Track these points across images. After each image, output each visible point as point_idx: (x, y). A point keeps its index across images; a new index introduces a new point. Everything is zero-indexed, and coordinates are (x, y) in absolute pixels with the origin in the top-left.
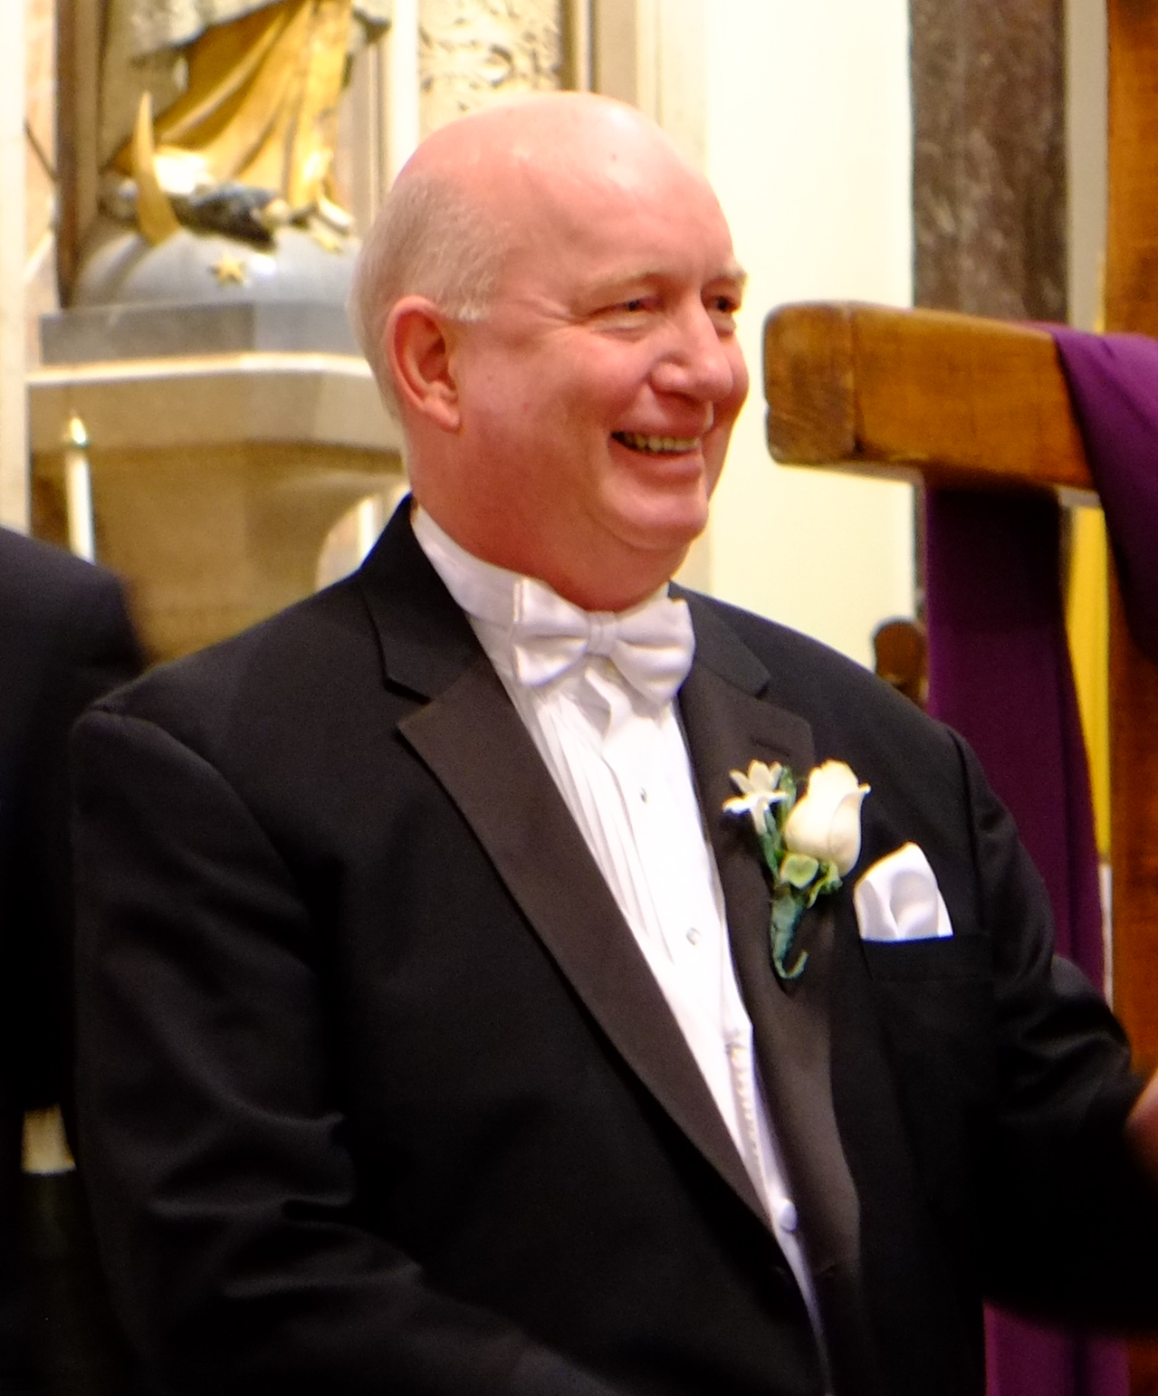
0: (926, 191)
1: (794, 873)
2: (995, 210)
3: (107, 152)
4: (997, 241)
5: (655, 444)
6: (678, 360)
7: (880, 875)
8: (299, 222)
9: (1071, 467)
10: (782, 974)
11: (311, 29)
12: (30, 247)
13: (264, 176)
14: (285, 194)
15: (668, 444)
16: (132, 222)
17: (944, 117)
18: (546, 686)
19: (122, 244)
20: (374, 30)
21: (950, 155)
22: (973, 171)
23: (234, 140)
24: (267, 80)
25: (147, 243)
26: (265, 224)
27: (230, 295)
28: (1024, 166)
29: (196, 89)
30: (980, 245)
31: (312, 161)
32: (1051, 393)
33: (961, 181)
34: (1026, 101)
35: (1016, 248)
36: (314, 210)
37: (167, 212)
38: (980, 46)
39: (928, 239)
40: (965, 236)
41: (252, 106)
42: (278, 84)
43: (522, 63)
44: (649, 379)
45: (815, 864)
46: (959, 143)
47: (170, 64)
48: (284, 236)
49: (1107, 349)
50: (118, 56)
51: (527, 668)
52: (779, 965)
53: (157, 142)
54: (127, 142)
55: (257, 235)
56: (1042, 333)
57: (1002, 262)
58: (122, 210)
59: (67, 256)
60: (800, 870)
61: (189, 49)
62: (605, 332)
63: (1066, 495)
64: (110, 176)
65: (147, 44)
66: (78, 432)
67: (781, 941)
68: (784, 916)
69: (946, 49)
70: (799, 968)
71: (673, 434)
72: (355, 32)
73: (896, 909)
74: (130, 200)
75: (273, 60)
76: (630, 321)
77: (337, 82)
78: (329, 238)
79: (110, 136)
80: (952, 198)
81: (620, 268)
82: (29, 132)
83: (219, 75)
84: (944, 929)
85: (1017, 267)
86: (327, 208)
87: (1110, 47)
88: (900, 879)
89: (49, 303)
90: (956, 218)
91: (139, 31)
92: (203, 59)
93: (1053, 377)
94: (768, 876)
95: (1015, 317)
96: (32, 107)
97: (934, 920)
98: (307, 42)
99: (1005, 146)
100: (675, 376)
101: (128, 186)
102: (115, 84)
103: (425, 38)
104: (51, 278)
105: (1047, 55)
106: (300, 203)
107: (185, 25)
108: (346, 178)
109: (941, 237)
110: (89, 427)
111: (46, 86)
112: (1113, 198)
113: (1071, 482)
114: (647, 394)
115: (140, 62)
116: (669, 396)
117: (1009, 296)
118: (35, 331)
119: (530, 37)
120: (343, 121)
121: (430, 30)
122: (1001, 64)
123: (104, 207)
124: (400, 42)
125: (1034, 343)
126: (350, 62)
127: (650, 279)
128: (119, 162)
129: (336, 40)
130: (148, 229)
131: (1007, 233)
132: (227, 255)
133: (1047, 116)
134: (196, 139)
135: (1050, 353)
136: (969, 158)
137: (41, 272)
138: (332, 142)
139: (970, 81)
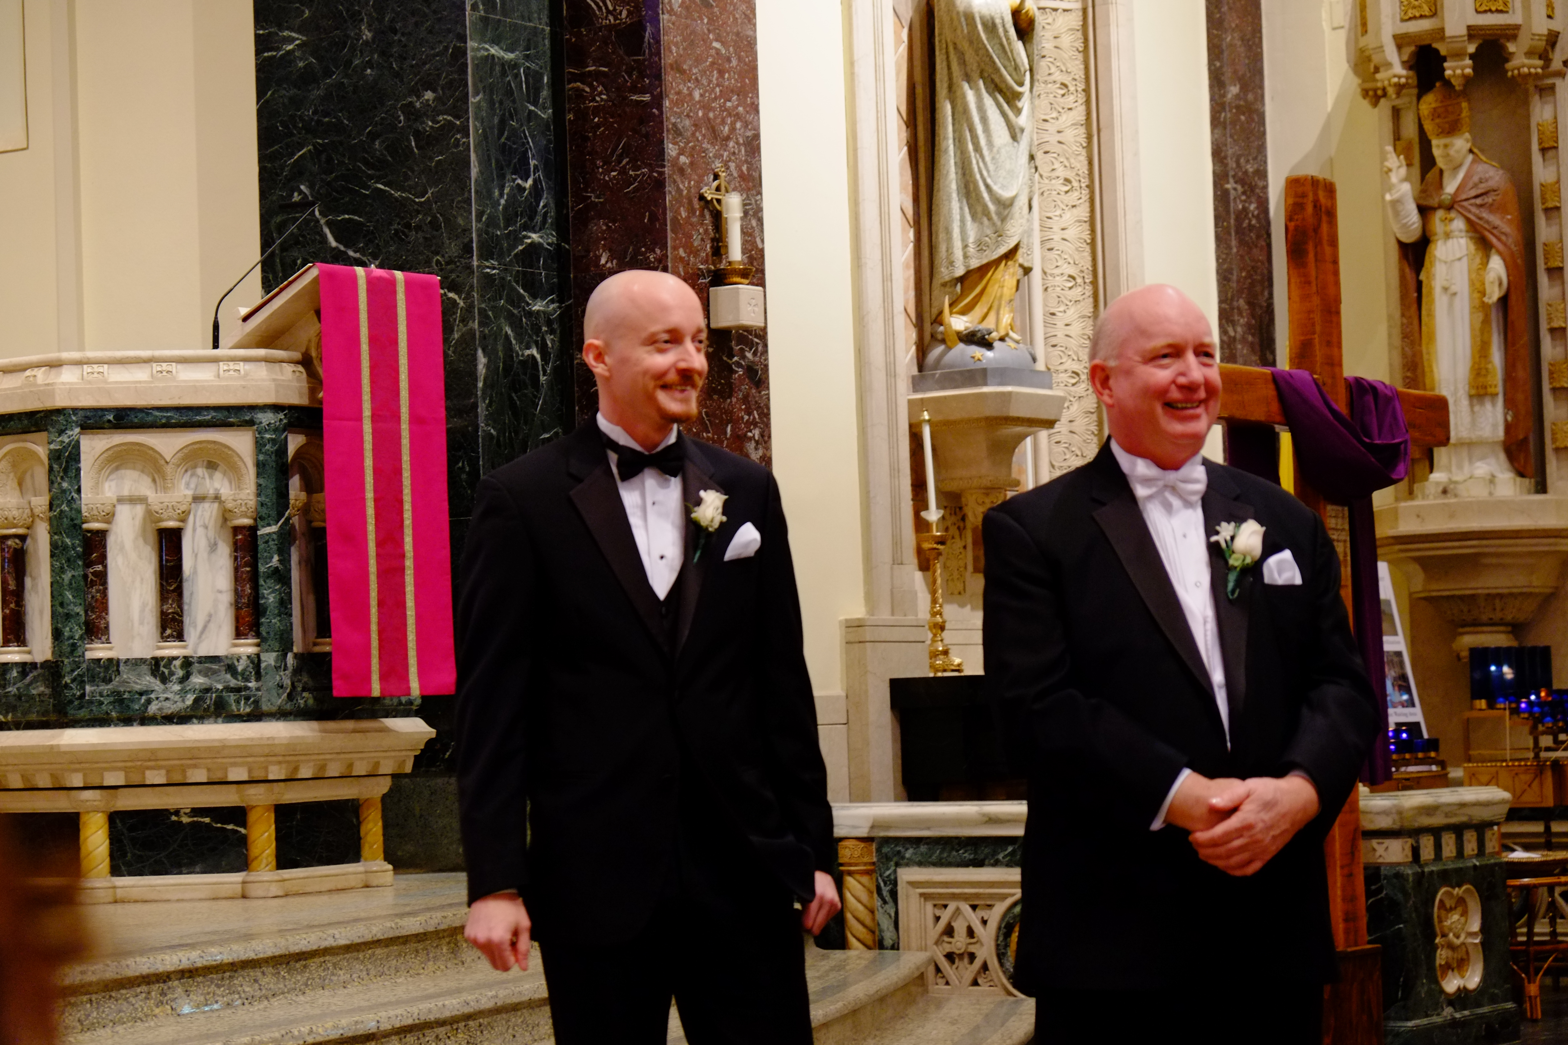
0: (1224, 321)
1: (1235, 561)
2: (1249, 327)
3: (934, 317)
4: (1250, 338)
5: (1180, 405)
6: (1183, 374)
7: (1273, 560)
8: (1002, 339)
9: (1278, 418)
10: (1231, 597)
11: (1005, 271)
12: (907, 352)
13: (990, 323)
14: (997, 330)
15: (1184, 405)
16: (943, 341)
17: (1229, 295)
18: (1150, 497)
19: (940, 349)
20: (1027, 271)
21: (1232, 309)
22: (1240, 314)
23: (979, 311)
24: (989, 289)
25: (949, 348)
26: (991, 341)
27: (978, 366)
28: (1259, 312)
29: (963, 295)
30: (1244, 340)
31: (1006, 318)
32: (1270, 391)
33: (1236, 318)
34: (1258, 288)
35: (1257, 340)
36: (1007, 335)
37: (956, 338)
38: (1242, 270)
39: (1225, 338)
40: (1238, 337)
41: (984, 299)
42: (993, 290)
43: (1079, 280)
44: (1174, 382)
45: (1242, 557)
46: (1235, 304)
47: (956, 285)
48: (997, 344)
49: (1290, 374)
50: (937, 283)
51: (1141, 491)
52: (1229, 594)
53: (951, 313)
54: (941, 313)
55: (988, 345)
56: (1267, 371)
57: (1252, 345)
58: (939, 337)
59: (921, 354)
60: (1237, 560)
61: (961, 279)
62: (1155, 367)
63: (1277, 428)
64: (934, 325)
65: (947, 278)
66: (926, 416)
67: (1231, 585)
68: (1232, 578)
69: (1230, 271)
70: (1236, 595)
71: (1186, 401)
72: (1020, 271)
73: (1280, 574)
74: (942, 333)
75: (991, 283)
76: (1166, 361)
77: (1014, 289)
78: (1013, 345)
79: (935, 311)
80: (1233, 323)
81: (1159, 343)
82: (906, 310)
83: (973, 288)
84: (1298, 581)
85: (1257, 348)
86: (1012, 334)
87: (1288, 269)
88: (1280, 563)
89: (915, 371)
90: (1235, 332)
91: (944, 273)
92: (967, 283)
93: (1271, 386)
94: (1227, 562)
95: (1258, 365)
96: (907, 301)
97: (1293, 577)
98: (1003, 276)
99: (1251, 304)
100: (1182, 380)
101: (941, 328)
102: (935, 293)
103: (1045, 273)
104: (915, 361)
105: (1266, 272)
106: (1002, 333)
107: (960, 271)
108: (1018, 323)
109: (1230, 337)
110: (929, 414)
111: (912, 293)
112: (1291, 322)
113: (1279, 423)
114: (1173, 387)
115: (944, 285)
116: (1181, 387)
117: (1255, 358)
118: (910, 380)
119: (1082, 271)
120: (1016, 303)
121: (1046, 270)
122: (1249, 276)
123: (933, 336)
124: (1036, 274)
125: (1265, 374)
126: (1018, 281)
127: (1170, 346)
128: (938, 320)
129: (1013, 274)
130: (949, 343)
131: (1253, 335)
132: (977, 352)
133: (1266, 293)
134: (963, 313)
135: (1270, 377)
136: (1239, 308)
137: (911, 359)
138: (1011, 311)
139: (1238, 282)
